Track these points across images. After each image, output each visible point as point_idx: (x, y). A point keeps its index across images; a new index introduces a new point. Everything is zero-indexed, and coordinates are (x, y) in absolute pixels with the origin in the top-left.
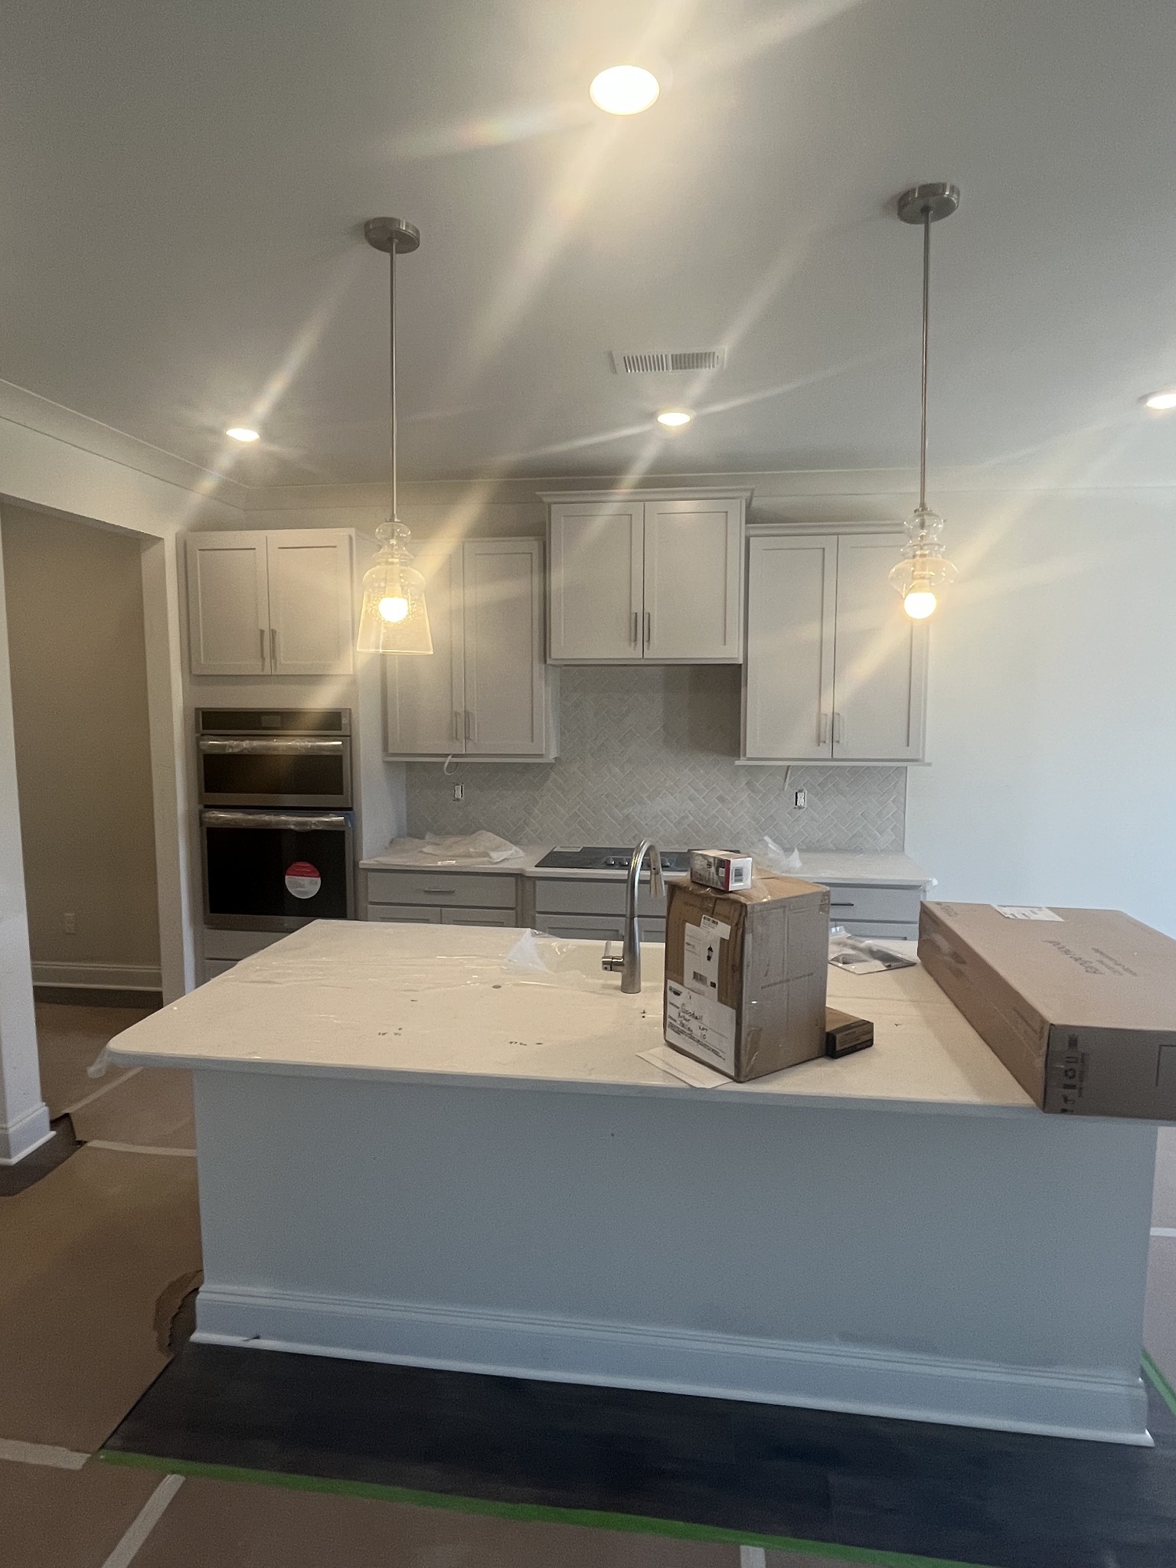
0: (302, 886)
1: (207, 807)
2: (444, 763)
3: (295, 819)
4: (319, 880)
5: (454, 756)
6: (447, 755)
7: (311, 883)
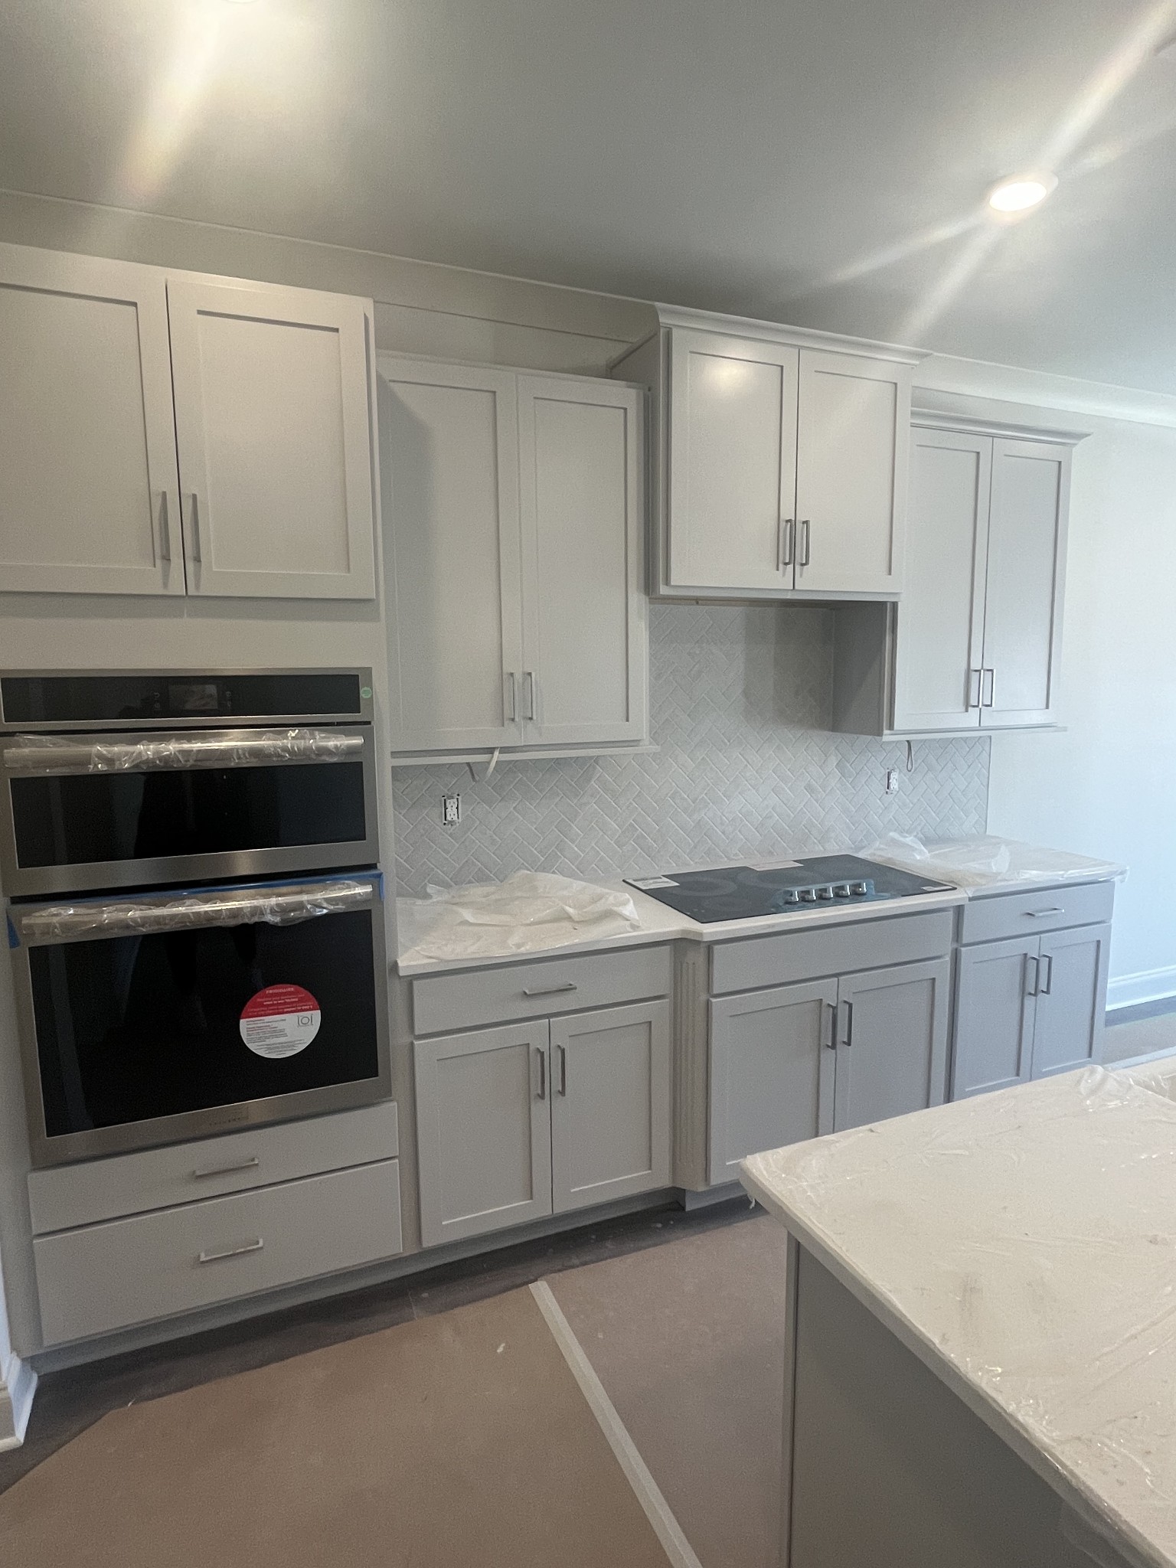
0: (281, 1033)
1: (16, 900)
2: (489, 763)
3: (273, 901)
4: (317, 1015)
5: (504, 750)
6: (490, 751)
7: (301, 1024)
